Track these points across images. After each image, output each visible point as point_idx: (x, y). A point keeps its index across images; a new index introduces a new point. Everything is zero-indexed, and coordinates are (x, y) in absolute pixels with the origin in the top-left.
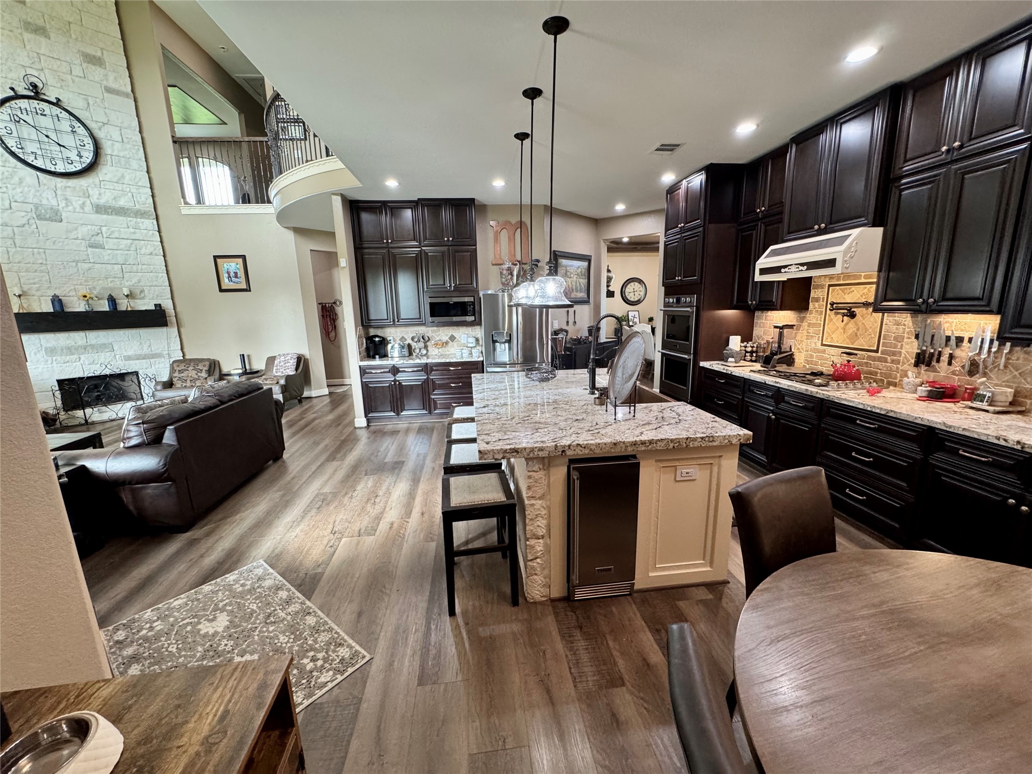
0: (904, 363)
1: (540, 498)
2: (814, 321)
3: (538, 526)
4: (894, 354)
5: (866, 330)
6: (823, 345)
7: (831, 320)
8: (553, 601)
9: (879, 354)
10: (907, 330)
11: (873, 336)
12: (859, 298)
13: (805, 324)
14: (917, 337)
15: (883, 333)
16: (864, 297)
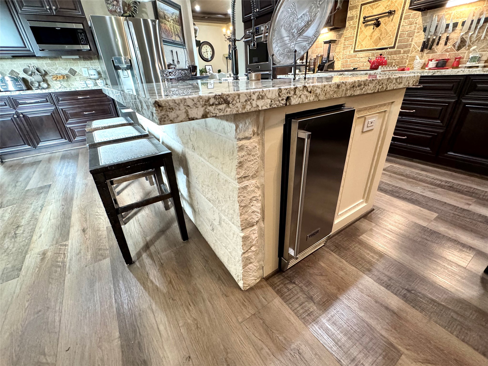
0: (412, 52)
1: (253, 177)
2: (349, 35)
3: (253, 212)
4: (406, 46)
5: (387, 33)
6: (355, 51)
7: (362, 32)
8: (267, 279)
9: (395, 49)
10: (418, 26)
11: (392, 37)
12: (384, 10)
13: (342, 39)
14: (425, 30)
15: (399, 33)
16: (387, 8)
